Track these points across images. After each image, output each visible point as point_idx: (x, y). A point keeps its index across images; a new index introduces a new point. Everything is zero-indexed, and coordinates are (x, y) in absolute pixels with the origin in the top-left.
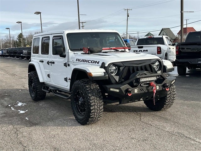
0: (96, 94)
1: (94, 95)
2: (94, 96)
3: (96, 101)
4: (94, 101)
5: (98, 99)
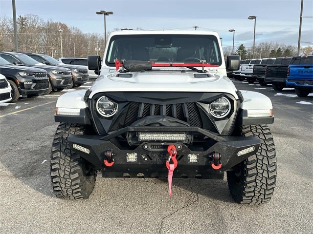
0: (66, 148)
1: (63, 150)
2: (60, 151)
3: (62, 162)
4: (58, 161)
5: (69, 159)
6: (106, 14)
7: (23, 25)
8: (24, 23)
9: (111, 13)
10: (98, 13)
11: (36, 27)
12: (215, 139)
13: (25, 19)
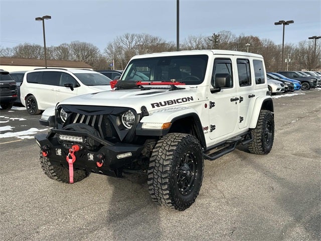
6: (286, 23)
7: (216, 42)
8: (217, 40)
9: (292, 22)
10: (276, 24)
11: (228, 42)
12: (102, 143)
13: (219, 35)
